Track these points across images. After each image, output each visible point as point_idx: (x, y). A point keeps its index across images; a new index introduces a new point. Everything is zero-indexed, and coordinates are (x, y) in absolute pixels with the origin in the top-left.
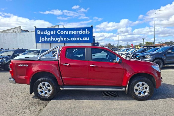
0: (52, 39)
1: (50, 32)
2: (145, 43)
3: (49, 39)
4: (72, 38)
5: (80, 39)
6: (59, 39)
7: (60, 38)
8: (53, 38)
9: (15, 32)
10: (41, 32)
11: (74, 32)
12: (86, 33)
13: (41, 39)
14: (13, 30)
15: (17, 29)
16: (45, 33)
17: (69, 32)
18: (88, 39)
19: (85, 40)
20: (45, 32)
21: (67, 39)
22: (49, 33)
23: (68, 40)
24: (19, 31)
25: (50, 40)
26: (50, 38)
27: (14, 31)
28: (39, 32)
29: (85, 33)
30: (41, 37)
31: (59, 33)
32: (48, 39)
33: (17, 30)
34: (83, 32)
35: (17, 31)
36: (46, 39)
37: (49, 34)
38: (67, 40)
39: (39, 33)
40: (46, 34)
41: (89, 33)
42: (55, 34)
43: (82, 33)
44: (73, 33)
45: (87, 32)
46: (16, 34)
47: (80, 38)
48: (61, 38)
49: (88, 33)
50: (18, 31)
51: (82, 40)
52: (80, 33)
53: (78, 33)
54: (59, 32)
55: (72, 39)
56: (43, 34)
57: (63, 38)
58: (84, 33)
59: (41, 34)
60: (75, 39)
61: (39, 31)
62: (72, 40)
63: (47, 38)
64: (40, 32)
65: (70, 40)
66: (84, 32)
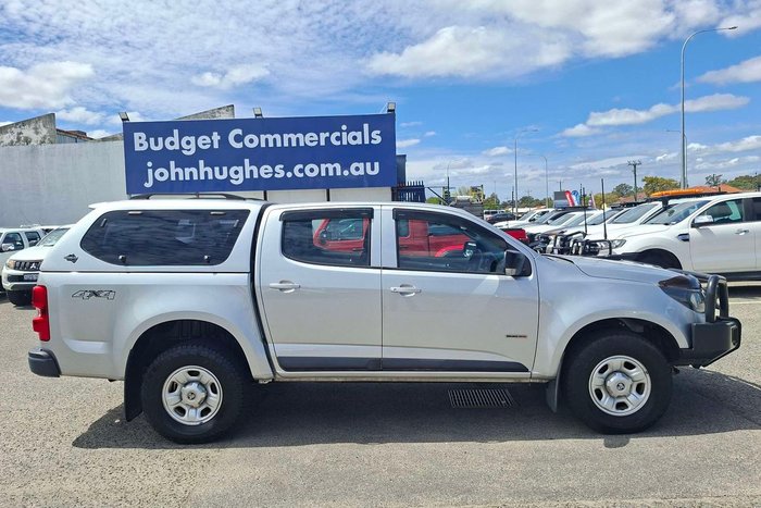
0: (206, 173)
1: (192, 139)
2: (641, 185)
3: (191, 173)
4: (301, 166)
5: (335, 169)
6: (236, 172)
7: (240, 169)
8: (209, 170)
9: (27, 141)
10: (152, 140)
11: (308, 139)
12: (367, 142)
13: (150, 171)
14: (16, 131)
15: (33, 125)
16: (172, 143)
17: (286, 136)
18: (376, 171)
19: (361, 172)
20: (169, 139)
21: (274, 172)
22: (188, 143)
23: (282, 174)
24: (44, 137)
25: (195, 178)
26: (194, 170)
27: (19, 139)
28: (143, 141)
29: (359, 142)
30: (150, 164)
31: (240, 145)
32: (185, 174)
33: (37, 133)
34: (350, 138)
35: (35, 138)
36: (175, 172)
37: (190, 151)
38: (276, 176)
39: (141, 145)
40: (176, 147)
41: (378, 140)
42: (216, 146)
43: (345, 143)
44: (302, 144)
45: (371, 138)
46: (34, 150)
47: (337, 166)
48: (248, 168)
49: (373, 142)
50: (39, 138)
51: (346, 173)
52: (338, 143)
53: (327, 139)
54: (238, 139)
55: (301, 171)
56: (160, 147)
57: (254, 168)
58: (353, 143)
59: (154, 148)
60: (312, 170)
61: (143, 135)
62: (301, 175)
63: (180, 170)
64: (148, 140)
65: (289, 175)
66: (355, 138)
